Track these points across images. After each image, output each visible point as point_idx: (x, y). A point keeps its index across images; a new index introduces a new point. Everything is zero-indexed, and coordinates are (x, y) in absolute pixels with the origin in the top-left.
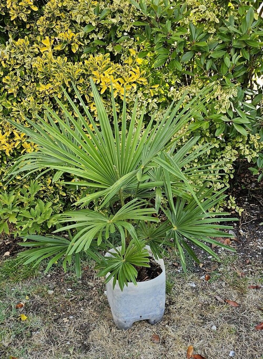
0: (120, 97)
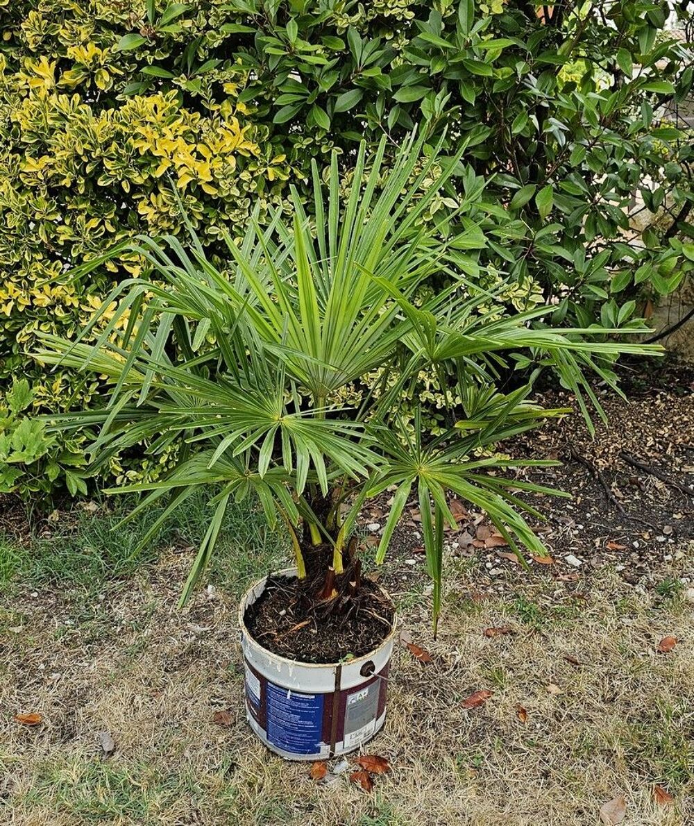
0: (201, 186)
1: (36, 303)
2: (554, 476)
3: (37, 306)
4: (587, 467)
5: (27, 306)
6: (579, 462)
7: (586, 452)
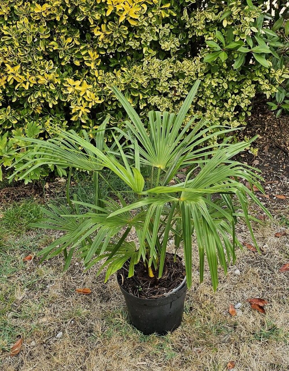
0: (127, 20)
1: (39, 82)
2: (269, 156)
3: (40, 84)
4: (283, 151)
5: (34, 84)
6: (279, 148)
7: (281, 144)
